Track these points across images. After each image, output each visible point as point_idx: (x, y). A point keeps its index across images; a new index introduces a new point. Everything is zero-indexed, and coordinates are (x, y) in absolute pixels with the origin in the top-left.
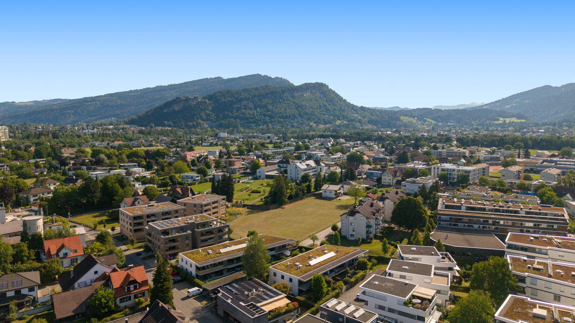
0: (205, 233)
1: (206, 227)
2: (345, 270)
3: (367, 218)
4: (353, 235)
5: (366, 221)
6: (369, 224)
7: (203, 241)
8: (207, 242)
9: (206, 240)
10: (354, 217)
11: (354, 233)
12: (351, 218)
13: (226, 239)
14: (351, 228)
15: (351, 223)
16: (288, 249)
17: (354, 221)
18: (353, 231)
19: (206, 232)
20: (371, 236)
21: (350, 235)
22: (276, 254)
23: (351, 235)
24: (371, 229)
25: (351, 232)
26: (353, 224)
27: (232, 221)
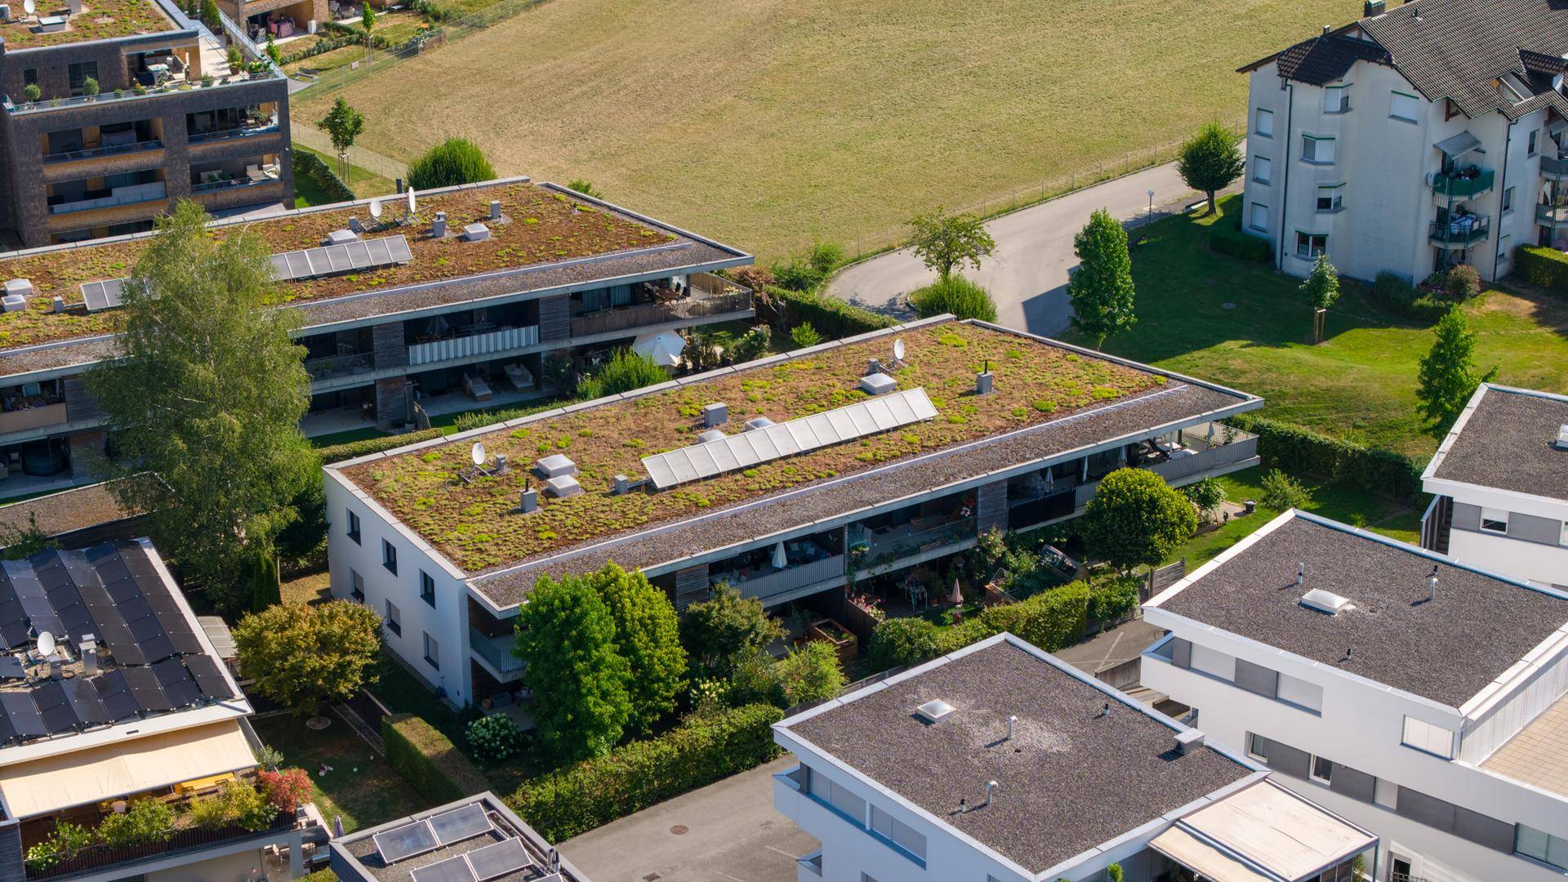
0: (91, 132)
1: (87, 92)
2: (968, 545)
3: (1451, 109)
4: (1320, 241)
5: (1440, 131)
6: (1461, 159)
7: (60, 195)
8: (101, 201)
9: (100, 190)
10: (1334, 99)
11: (1324, 223)
12: (1308, 96)
13: (269, 191)
14: (1304, 181)
15: (1309, 143)
16: (669, 318)
17: (1330, 125)
18: (1324, 204)
19: (107, 130)
20: (1484, 258)
21: (1292, 242)
22: (545, 348)
23: (1303, 238)
24: (1487, 203)
25: (1303, 218)
26: (1322, 152)
27: (481, 27)
